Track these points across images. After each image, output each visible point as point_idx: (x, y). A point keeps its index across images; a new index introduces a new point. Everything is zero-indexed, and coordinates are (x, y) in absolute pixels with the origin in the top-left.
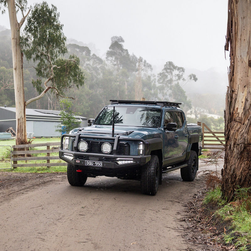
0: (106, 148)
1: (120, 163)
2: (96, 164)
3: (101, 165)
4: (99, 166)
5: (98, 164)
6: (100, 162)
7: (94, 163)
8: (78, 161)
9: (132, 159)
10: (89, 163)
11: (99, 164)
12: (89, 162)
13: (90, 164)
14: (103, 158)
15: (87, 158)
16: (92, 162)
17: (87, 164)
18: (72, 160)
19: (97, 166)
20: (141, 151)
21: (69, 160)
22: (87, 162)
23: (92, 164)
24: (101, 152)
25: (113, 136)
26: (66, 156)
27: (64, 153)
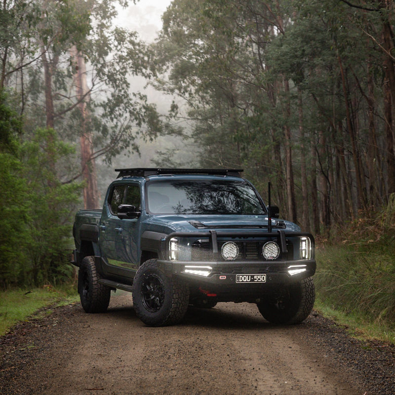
0: (271, 251)
1: (292, 273)
2: (256, 279)
3: (263, 279)
4: (261, 281)
5: (260, 279)
6: (262, 275)
7: (252, 277)
9: (305, 266)
10: (244, 279)
11: (261, 278)
12: (243, 276)
13: (245, 280)
14: (268, 268)
15: (240, 270)
16: (249, 276)
17: (240, 281)
18: (210, 276)
19: (258, 281)
20: (304, 252)
21: (202, 277)
22: (240, 277)
23: (249, 279)
24: (261, 257)
25: (270, 230)
26: (191, 272)
27: (186, 266)
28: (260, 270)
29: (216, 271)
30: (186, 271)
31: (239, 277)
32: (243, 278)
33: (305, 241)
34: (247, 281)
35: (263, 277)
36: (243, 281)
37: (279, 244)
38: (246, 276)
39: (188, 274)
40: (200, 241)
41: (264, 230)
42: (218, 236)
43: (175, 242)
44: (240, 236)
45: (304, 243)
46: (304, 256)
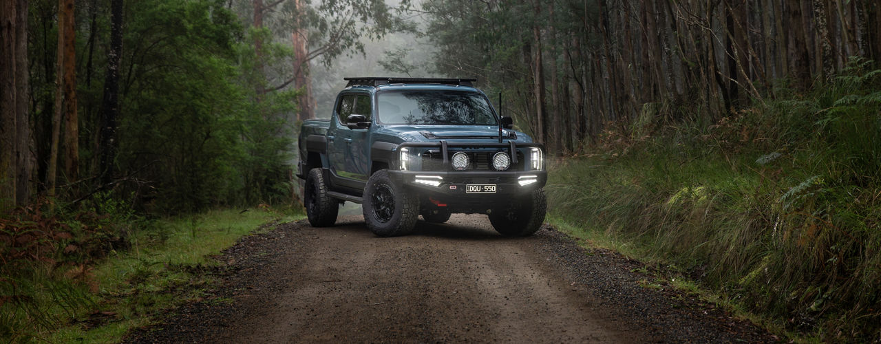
0: (501, 161)
1: (522, 183)
2: (486, 189)
3: (493, 190)
6: (492, 186)
7: (483, 187)
8: (453, 188)
9: (536, 176)
10: (474, 189)
11: (491, 188)
12: (473, 186)
14: (498, 178)
15: (471, 180)
16: (479, 186)
17: (470, 191)
18: (439, 186)
19: (488, 191)
20: (535, 163)
21: (433, 187)
23: (479, 190)
24: (492, 168)
25: (501, 141)
26: (422, 182)
27: (417, 176)
28: (491, 180)
29: (447, 181)
30: (417, 181)
31: (469, 188)
33: (536, 152)
34: (477, 191)
35: (493, 188)
36: (473, 191)
37: (509, 154)
38: (476, 186)
39: (419, 184)
40: (430, 151)
41: (495, 141)
42: (449, 146)
43: (406, 152)
44: (470, 146)
45: (535, 154)
46: (535, 167)
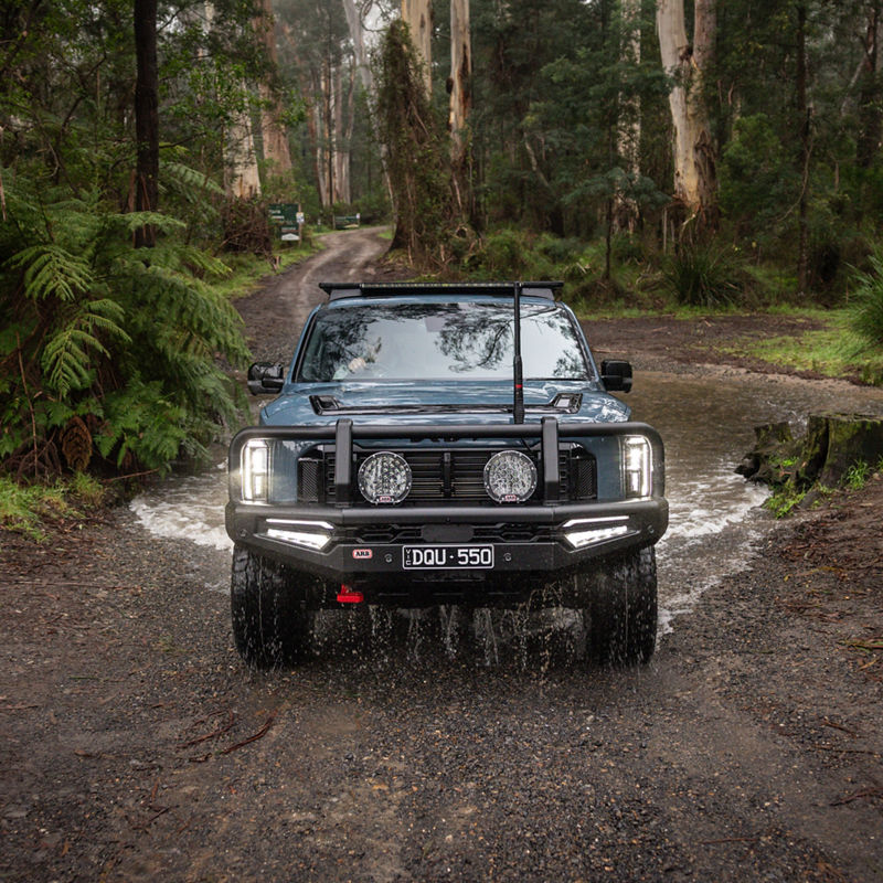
0: (510, 479)
1: (576, 539)
2: (463, 559)
3: (486, 559)
4: (480, 564)
5: (474, 558)
6: (481, 548)
7: (452, 551)
8: (362, 554)
9: (626, 518)
10: (426, 557)
11: (478, 556)
12: (423, 550)
13: (431, 562)
14: (499, 526)
15: (412, 531)
16: (440, 550)
17: (415, 563)
18: (328, 548)
19: (469, 564)
20: (635, 479)
22: (415, 552)
23: (440, 559)
25: (519, 418)
26: (286, 535)
27: (269, 520)
28: (481, 531)
29: (347, 532)
30: (272, 533)
31: (411, 554)
32: (424, 557)
33: (640, 446)
34: (435, 565)
35: (486, 554)
36: (423, 564)
38: (434, 549)
40: (321, 448)
42: (360, 434)
43: (264, 451)
45: (635, 454)
46: (636, 489)
